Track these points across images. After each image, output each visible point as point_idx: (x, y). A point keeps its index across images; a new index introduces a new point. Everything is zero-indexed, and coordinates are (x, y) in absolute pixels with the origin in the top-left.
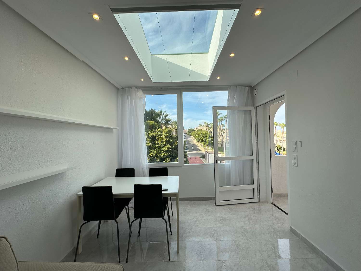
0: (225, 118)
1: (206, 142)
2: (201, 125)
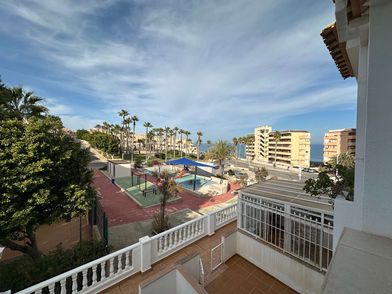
0: (133, 120)
1: (107, 148)
2: (98, 126)
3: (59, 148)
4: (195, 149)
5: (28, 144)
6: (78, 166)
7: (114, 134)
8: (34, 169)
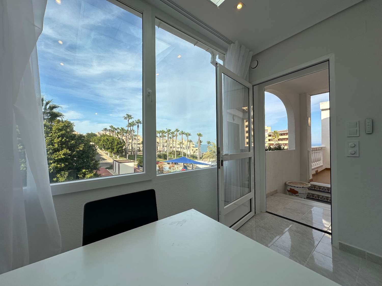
0: (137, 123)
1: (113, 149)
3: (75, 142)
4: (197, 150)
5: (54, 139)
6: (88, 156)
7: (119, 137)
8: (58, 156)
